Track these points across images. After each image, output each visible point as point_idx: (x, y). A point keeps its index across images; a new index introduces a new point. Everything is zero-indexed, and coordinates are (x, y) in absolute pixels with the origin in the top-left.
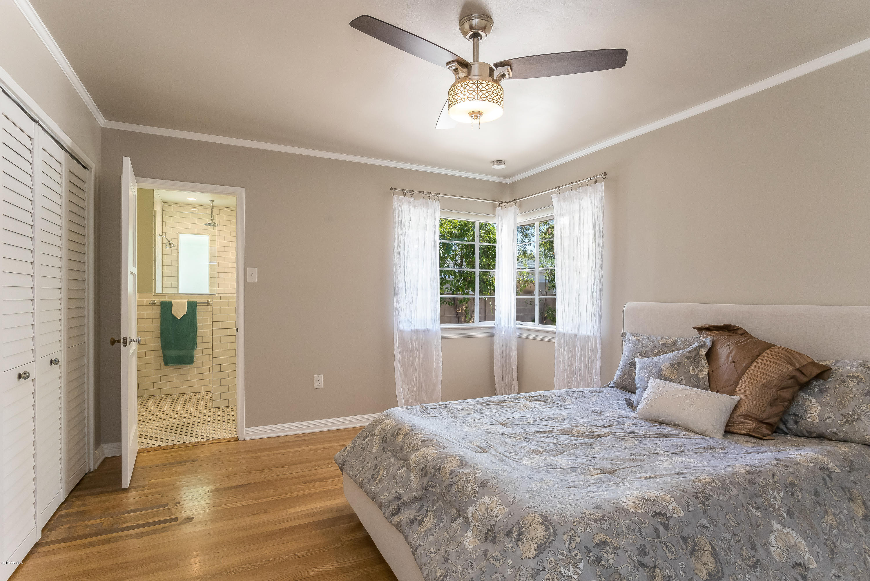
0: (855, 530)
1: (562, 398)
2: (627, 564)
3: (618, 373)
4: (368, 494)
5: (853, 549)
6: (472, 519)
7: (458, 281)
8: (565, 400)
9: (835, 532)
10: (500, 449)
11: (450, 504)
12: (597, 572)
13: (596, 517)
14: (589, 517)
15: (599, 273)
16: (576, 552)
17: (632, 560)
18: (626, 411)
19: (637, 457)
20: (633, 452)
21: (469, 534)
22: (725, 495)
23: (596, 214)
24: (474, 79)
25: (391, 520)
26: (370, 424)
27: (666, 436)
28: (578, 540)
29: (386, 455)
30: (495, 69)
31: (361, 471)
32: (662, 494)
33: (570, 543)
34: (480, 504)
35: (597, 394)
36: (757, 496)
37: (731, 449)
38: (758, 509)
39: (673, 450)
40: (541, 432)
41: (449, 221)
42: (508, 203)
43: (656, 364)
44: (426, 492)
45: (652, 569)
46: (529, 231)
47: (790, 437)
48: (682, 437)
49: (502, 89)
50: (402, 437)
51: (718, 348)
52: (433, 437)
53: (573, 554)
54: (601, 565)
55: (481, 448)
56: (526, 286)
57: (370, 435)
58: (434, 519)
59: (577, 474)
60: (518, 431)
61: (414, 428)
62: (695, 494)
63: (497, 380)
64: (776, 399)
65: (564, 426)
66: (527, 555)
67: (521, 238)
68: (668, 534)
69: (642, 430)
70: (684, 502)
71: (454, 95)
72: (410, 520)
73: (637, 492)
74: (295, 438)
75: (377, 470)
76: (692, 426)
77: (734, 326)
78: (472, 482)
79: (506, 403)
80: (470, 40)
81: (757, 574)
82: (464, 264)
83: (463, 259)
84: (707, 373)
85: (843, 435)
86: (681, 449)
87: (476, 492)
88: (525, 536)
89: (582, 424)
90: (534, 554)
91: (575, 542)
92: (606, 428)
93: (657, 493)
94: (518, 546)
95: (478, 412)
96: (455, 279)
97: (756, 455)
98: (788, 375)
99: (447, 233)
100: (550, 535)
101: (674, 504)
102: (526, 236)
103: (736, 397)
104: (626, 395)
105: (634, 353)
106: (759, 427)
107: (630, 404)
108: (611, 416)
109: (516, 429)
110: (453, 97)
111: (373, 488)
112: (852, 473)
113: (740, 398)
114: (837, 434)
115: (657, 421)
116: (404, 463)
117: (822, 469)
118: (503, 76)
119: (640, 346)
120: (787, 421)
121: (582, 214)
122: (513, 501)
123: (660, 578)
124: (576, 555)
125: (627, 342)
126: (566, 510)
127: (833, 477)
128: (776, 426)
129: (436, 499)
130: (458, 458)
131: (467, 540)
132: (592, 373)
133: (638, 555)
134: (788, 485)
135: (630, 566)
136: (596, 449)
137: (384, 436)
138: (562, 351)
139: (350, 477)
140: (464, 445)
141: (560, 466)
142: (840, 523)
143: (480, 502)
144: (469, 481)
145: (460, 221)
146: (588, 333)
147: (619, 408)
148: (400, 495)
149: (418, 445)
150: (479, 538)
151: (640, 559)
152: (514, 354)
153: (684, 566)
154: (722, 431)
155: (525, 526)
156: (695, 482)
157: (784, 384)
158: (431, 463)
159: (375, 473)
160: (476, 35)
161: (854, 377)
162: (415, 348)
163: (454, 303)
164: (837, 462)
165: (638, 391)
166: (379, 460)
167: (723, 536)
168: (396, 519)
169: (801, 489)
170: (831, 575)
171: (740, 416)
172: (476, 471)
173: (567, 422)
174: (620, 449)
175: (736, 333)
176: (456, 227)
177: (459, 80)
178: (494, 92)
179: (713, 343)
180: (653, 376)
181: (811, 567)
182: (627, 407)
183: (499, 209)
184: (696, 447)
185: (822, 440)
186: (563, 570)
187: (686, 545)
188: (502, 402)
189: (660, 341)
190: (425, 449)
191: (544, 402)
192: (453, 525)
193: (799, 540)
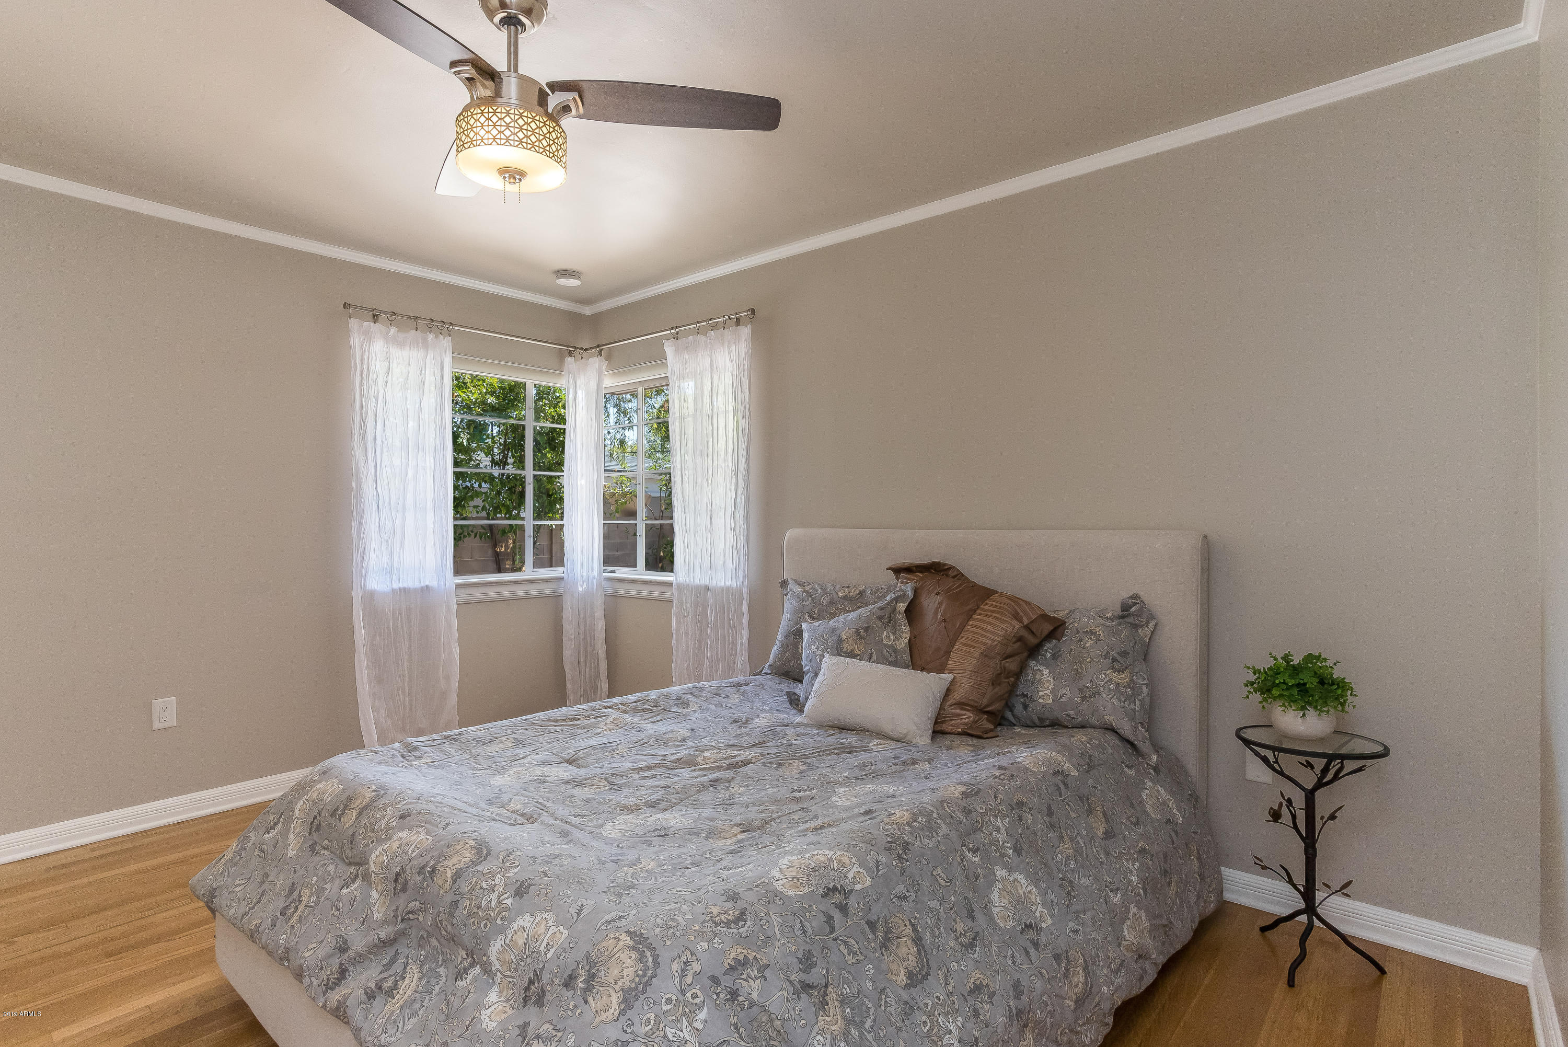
0: (1095, 856)
1: (682, 702)
2: (781, 992)
3: (775, 650)
4: (270, 953)
5: (1093, 885)
6: (498, 966)
7: (499, 493)
8: (686, 704)
9: (1072, 864)
10: (562, 811)
11: (453, 940)
12: (732, 1019)
13: (729, 918)
14: (717, 919)
15: (744, 480)
16: (694, 991)
17: (790, 981)
18: (788, 714)
19: (802, 794)
20: (796, 785)
21: (493, 996)
22: (930, 838)
23: (738, 379)
24: (508, 104)
25: (323, 1000)
26: (284, 795)
27: (848, 750)
28: (696, 967)
29: (318, 858)
30: (551, 94)
31: (256, 904)
32: (838, 853)
33: (683, 976)
34: (515, 932)
35: (742, 689)
36: (976, 830)
37: (941, 760)
38: (975, 851)
39: (858, 773)
40: (641, 769)
41: (479, 380)
42: (586, 350)
43: (834, 630)
44: (403, 926)
45: (823, 989)
46: (630, 405)
47: (1018, 729)
48: (872, 749)
49: (564, 133)
50: (354, 814)
51: (922, 600)
52: (422, 806)
53: (688, 995)
54: (738, 1005)
55: (523, 815)
56: (626, 502)
57: (281, 820)
58: (420, 979)
59: (701, 839)
60: (598, 771)
61: (382, 792)
62: (888, 845)
63: (568, 676)
64: (1000, 674)
65: (683, 753)
66: (603, 1017)
67: (616, 416)
68: (847, 922)
69: (811, 746)
70: (871, 862)
71: (466, 128)
72: (366, 993)
73: (799, 857)
74: (92, 850)
75: (296, 894)
76: (887, 728)
77: (945, 565)
78: (498, 890)
79: (579, 719)
80: (502, 28)
81: (976, 955)
82: (510, 461)
83: (508, 452)
84: (907, 640)
85: (1080, 719)
86: (871, 769)
87: (507, 909)
88: (599, 980)
89: (714, 745)
90: (617, 1013)
91: (692, 972)
92: (754, 748)
93: (829, 853)
94: (586, 1002)
95: (524, 743)
96: (491, 490)
97: (974, 765)
98: (1014, 636)
99: (476, 401)
100: (645, 971)
101: (856, 868)
102: (625, 413)
103: (948, 676)
104: (787, 686)
105: (801, 614)
106: (978, 720)
107: (796, 703)
108: (763, 725)
109: (596, 767)
110: (466, 132)
111: (284, 936)
112: (1091, 773)
113: (953, 677)
114: (1073, 718)
115: (835, 727)
116: (357, 871)
117: (1056, 773)
118: (566, 109)
119: (809, 601)
120: (1014, 706)
121: (715, 377)
122: (579, 913)
123: (836, 1002)
124: (695, 996)
125: (789, 596)
126: (677, 913)
127: (1069, 783)
128: (1000, 715)
129: (425, 936)
130: (473, 843)
131: (488, 1012)
132: (736, 653)
133: (800, 970)
134: (1014, 806)
135: (786, 995)
136: (736, 789)
137: (315, 817)
138: (684, 616)
139: (229, 921)
140: (489, 814)
141: (672, 829)
142: (1078, 851)
143: (514, 927)
144: (492, 889)
145: (502, 381)
146: (728, 584)
147: (777, 710)
148: (345, 942)
149: (389, 828)
150: (512, 1002)
151: (803, 976)
152: (600, 627)
153: (872, 972)
154: (930, 732)
155: (601, 959)
156: (889, 824)
157: (1009, 650)
158: (415, 862)
159: (291, 903)
160: (511, 22)
161: (1092, 633)
162: (400, 624)
163: (493, 536)
164: (1074, 760)
165: (806, 679)
166: (301, 873)
167: (929, 906)
168: (335, 996)
169: (1031, 809)
170: (1068, 931)
171: (953, 705)
172: (508, 864)
173: (689, 744)
174: (777, 783)
175: (947, 576)
176: (494, 392)
177: (477, 103)
178: (548, 136)
179: (916, 592)
180: (828, 652)
181: (1044, 925)
182: (789, 706)
183: (569, 360)
184: (891, 764)
185: (1056, 729)
186: (670, 1032)
187: (875, 934)
188: (571, 720)
189: (840, 591)
190: (404, 834)
191: (650, 711)
192: (461, 984)
193: (1030, 888)
